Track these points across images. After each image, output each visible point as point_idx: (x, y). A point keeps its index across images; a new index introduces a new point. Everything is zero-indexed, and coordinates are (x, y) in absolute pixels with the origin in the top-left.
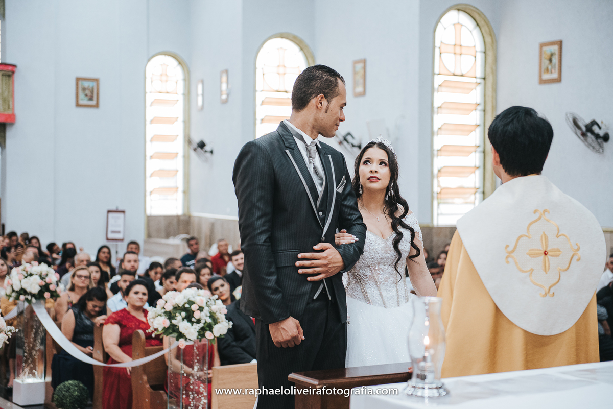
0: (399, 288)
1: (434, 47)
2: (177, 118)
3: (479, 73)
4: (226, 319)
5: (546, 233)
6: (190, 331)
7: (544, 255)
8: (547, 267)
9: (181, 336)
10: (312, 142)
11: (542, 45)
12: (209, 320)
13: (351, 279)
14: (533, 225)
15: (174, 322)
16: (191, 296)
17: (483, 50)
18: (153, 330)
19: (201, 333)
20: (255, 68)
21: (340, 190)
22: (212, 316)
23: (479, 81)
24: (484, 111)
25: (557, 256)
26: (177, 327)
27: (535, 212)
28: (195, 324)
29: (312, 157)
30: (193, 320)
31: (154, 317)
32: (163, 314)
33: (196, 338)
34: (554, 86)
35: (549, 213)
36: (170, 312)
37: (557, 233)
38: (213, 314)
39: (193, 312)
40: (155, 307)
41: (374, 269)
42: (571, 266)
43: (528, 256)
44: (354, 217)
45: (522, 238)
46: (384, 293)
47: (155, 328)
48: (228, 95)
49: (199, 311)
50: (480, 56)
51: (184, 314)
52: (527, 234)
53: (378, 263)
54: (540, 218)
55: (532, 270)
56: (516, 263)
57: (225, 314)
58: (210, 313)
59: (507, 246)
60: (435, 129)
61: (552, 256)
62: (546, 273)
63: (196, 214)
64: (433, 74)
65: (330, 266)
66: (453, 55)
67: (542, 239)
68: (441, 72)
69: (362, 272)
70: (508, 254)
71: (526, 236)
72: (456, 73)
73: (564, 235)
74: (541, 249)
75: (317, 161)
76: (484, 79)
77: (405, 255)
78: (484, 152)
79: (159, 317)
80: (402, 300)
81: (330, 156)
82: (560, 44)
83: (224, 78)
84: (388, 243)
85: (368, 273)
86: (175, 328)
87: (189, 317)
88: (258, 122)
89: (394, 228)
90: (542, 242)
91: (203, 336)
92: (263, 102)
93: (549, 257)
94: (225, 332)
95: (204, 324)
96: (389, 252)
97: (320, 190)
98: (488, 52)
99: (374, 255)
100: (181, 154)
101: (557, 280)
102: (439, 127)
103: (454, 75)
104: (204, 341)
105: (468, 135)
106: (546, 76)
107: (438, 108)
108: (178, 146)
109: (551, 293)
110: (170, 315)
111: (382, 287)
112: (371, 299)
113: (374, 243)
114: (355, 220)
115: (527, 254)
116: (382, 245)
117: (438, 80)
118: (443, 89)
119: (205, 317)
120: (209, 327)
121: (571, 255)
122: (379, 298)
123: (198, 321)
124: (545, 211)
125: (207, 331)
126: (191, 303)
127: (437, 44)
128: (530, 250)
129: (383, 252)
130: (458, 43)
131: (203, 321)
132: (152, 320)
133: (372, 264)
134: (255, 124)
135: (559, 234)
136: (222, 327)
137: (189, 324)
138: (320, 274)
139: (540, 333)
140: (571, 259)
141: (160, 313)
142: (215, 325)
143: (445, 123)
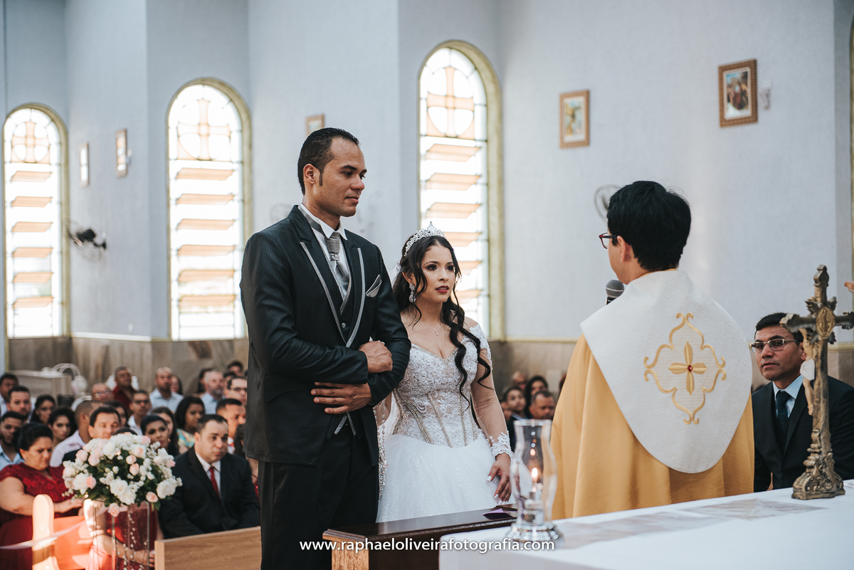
0: (465, 422)
1: (419, 99)
2: (51, 198)
3: (479, 133)
4: (173, 474)
5: (690, 343)
6: (125, 492)
7: (687, 371)
8: (691, 387)
9: (112, 498)
10: (333, 234)
11: (563, 96)
12: (151, 477)
13: (403, 412)
14: (676, 333)
15: (102, 480)
16: (125, 445)
17: (483, 101)
18: (72, 493)
19: (141, 495)
20: (167, 128)
21: (373, 294)
22: (155, 469)
23: (479, 144)
24: (487, 184)
25: (702, 373)
26: (107, 488)
27: (678, 316)
28: (132, 482)
29: (334, 253)
30: (129, 476)
31: (74, 474)
32: (86, 471)
33: (133, 502)
34: (581, 151)
35: (692, 318)
36: (95, 468)
37: (701, 344)
38: (156, 469)
39: (129, 466)
40: (74, 462)
41: (433, 398)
42: (716, 386)
43: (670, 372)
44: (393, 329)
45: (663, 349)
46: (448, 428)
47: (76, 489)
48: (128, 165)
49: (137, 465)
50: (480, 111)
51: (116, 469)
52: (669, 344)
53: (438, 390)
54: (683, 324)
55: (675, 390)
56: (657, 381)
57: (172, 468)
58: (152, 466)
59: (647, 359)
60: (423, 209)
61: (696, 372)
62: (691, 394)
63: (79, 334)
64: (419, 135)
65: (354, 398)
66: (444, 109)
67: (685, 351)
68: (430, 133)
69: (417, 401)
70: (647, 369)
71: (669, 347)
72: (449, 134)
73: (709, 347)
74: (685, 363)
75: (342, 258)
76: (486, 141)
77: (471, 378)
78: (488, 240)
79: (81, 474)
80: (470, 437)
81: (359, 249)
82: (587, 94)
83: (121, 142)
84: (450, 364)
85: (426, 403)
86: (103, 490)
87: (123, 473)
88: (172, 202)
89: (453, 339)
90: (686, 355)
91: (144, 498)
92: (178, 174)
93: (694, 374)
94: (172, 491)
95: (144, 482)
96: (451, 375)
97: (345, 294)
98: (490, 106)
99: (432, 380)
100: (56, 249)
101: (701, 403)
102: (429, 207)
103: (446, 137)
104: (144, 505)
105: (466, 218)
106: (569, 138)
107: (427, 181)
108: (53, 238)
109: (696, 419)
110: (96, 472)
111: (444, 420)
112: (431, 435)
113: (432, 365)
114: (395, 332)
115: (670, 369)
116: (443, 367)
117: (425, 144)
118: (432, 156)
119: (145, 472)
120: (151, 486)
121: (716, 372)
122: (441, 434)
123: (137, 478)
124: (689, 315)
125: (148, 491)
126: (125, 453)
127: (423, 94)
128: (674, 364)
129: (444, 375)
130: (450, 93)
131: (143, 478)
132: (69, 479)
133: (430, 392)
134: (168, 205)
135: (704, 345)
136: (168, 487)
137: (124, 482)
138: (342, 405)
139: (684, 470)
140: (716, 377)
141: (82, 469)
142: (159, 482)
143: (436, 203)
